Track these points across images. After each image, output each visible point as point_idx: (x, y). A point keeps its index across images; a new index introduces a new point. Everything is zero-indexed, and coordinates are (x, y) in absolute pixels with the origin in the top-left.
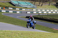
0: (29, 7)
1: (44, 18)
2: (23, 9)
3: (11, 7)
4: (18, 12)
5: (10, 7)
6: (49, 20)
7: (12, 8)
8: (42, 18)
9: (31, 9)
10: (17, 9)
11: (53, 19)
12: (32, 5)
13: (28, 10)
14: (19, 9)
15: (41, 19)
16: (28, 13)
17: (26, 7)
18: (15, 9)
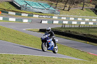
0: (45, 11)
1: (72, 33)
2: (34, 16)
3: (13, 11)
5: (10, 11)
6: (82, 37)
7: (14, 13)
8: (68, 32)
9: (49, 16)
10: (23, 15)
11: (89, 35)
12: (51, 8)
13: (44, 17)
14: (27, 15)
15: (68, 34)
16: (43, 22)
17: (41, 13)
18: (21, 15)
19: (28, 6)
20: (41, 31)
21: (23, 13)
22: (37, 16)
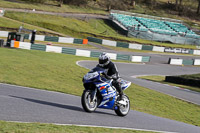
0: (178, 40)
2: (155, 49)
3: (112, 39)
4: (137, 59)
5: (106, 38)
7: (114, 43)
9: (186, 49)
12: (191, 33)
13: (175, 51)
14: (140, 47)
16: (173, 62)
17: (168, 42)
18: (127, 46)
19: (142, 27)
20: (169, 80)
21: (133, 42)
22: (161, 49)
